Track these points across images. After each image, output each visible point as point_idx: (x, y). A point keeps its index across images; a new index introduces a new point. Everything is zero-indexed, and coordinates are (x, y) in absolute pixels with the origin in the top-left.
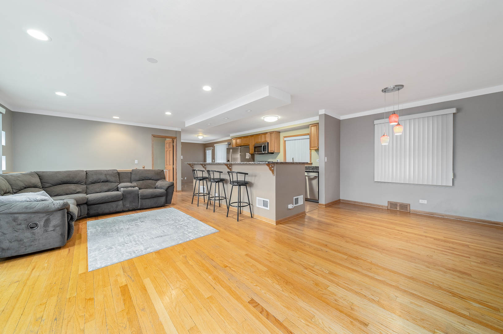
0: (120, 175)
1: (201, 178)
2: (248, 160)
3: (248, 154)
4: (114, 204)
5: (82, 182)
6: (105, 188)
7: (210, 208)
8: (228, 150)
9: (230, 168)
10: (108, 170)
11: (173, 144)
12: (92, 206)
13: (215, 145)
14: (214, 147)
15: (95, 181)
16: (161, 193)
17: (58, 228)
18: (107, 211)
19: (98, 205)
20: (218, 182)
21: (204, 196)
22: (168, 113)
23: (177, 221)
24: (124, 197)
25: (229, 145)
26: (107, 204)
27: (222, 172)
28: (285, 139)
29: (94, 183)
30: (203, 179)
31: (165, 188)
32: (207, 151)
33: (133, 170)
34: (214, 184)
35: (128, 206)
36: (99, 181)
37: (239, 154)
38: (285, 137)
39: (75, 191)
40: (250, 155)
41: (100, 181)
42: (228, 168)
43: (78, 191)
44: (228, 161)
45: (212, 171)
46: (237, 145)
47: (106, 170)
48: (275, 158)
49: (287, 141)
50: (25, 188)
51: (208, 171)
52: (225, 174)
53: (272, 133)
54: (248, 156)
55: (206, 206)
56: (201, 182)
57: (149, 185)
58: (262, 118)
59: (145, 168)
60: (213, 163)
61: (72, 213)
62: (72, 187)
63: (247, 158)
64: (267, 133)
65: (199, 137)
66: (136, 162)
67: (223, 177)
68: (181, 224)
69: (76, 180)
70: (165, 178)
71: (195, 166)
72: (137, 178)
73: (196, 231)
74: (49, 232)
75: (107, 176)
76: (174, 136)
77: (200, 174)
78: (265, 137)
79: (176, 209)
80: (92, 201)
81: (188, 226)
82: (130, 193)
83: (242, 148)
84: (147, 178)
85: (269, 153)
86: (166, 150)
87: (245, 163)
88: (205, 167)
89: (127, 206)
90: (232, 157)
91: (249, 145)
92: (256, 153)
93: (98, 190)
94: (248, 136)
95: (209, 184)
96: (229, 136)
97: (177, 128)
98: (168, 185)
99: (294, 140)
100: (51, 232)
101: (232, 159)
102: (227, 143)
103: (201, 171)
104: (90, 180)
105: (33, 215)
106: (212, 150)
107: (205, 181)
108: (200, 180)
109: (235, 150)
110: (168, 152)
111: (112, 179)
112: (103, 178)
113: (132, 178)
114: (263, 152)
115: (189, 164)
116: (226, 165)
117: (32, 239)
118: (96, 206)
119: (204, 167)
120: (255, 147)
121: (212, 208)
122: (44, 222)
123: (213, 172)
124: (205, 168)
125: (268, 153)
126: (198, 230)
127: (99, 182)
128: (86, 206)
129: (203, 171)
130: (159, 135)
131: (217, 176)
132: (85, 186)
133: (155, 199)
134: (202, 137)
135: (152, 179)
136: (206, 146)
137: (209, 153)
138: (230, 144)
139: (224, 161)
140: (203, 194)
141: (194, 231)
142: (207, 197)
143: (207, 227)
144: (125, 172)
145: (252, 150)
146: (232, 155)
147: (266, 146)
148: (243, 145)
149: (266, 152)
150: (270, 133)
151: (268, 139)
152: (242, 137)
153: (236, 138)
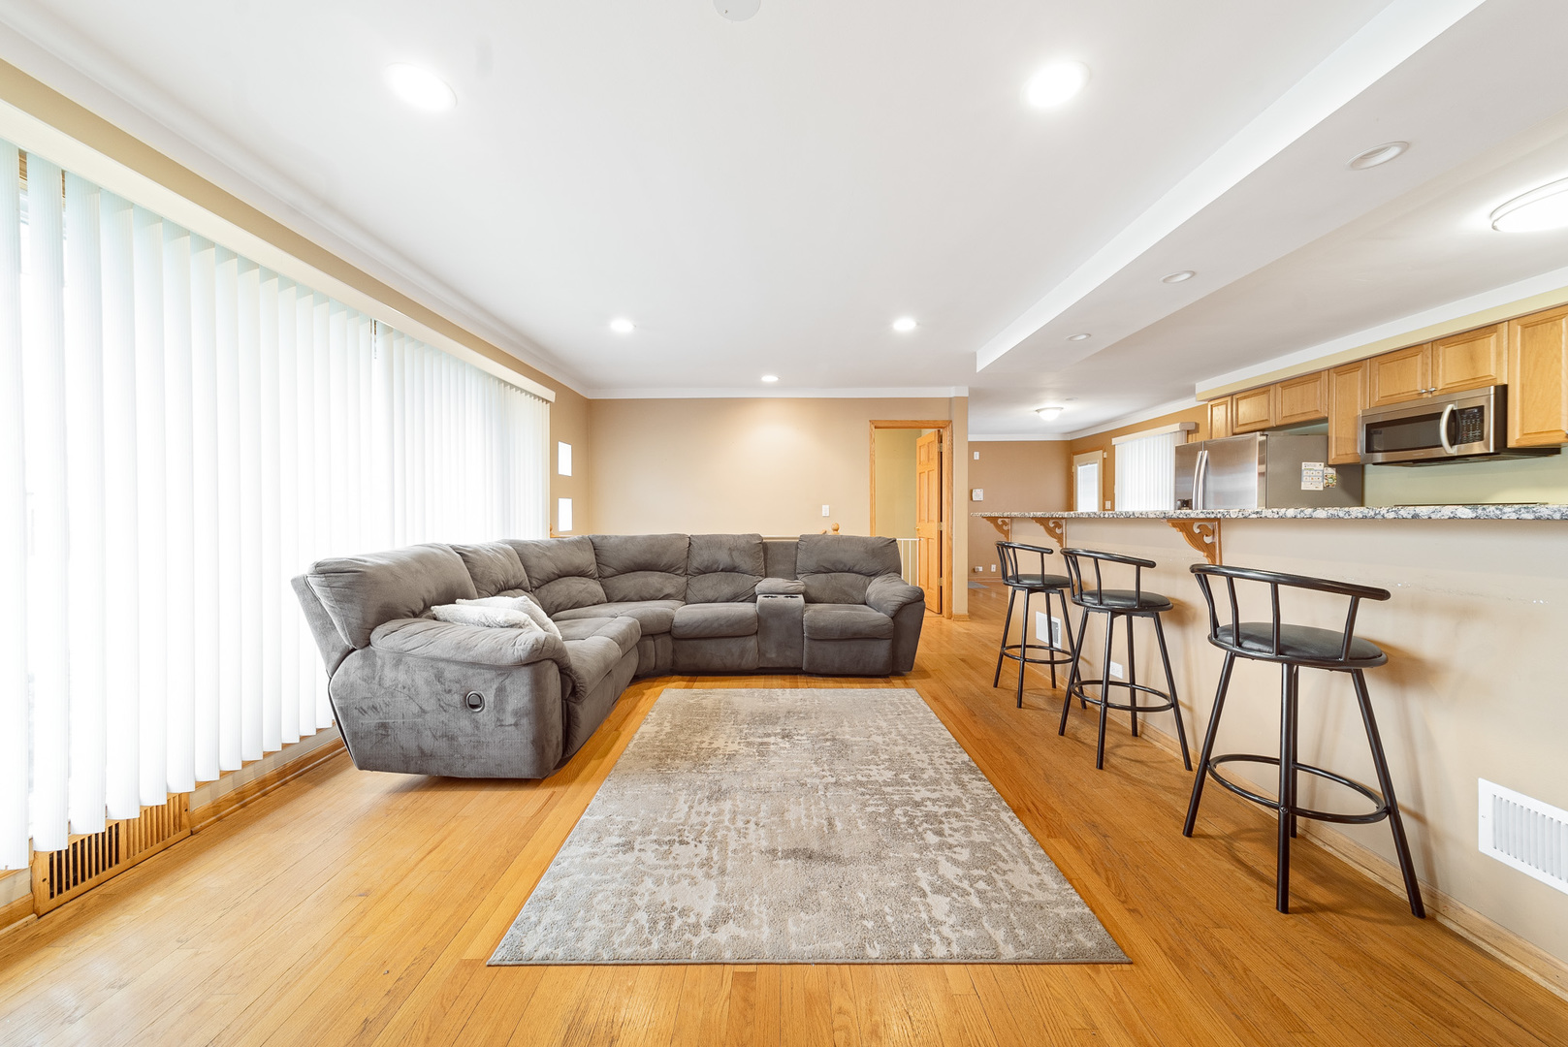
0: (770, 552)
1: (1038, 583)
2: (1316, 500)
3: (1319, 466)
4: (734, 646)
5: (679, 568)
6: (727, 590)
7: (1081, 735)
8: (1185, 457)
9: (1208, 540)
10: (739, 536)
11: (941, 447)
12: (684, 642)
13: (1115, 441)
14: (1111, 450)
15: (707, 567)
16: (875, 626)
17: (525, 721)
18: (717, 663)
19: (695, 642)
20: (1129, 612)
21: (1052, 663)
22: (905, 325)
23: (906, 776)
24: (759, 626)
25: (1188, 432)
26: (718, 641)
27: (1152, 565)
29: (704, 571)
30: (1048, 585)
31: (892, 606)
32: (1079, 468)
33: (803, 538)
34: (1099, 620)
35: (774, 656)
36: (715, 567)
37: (1256, 468)
39: (661, 590)
40: (1332, 471)
41: (718, 568)
42: (1196, 541)
43: (667, 591)
44: (1187, 504)
45: (1088, 554)
46: (1237, 430)
47: (733, 536)
50: (560, 577)
51: (1070, 556)
52: (1172, 573)
54: (1315, 476)
55: (1060, 715)
56: (1038, 598)
57: (846, 589)
59: (842, 532)
60: (1109, 516)
61: (576, 673)
62: (655, 579)
63: (1306, 486)
64: (1490, 328)
65: (1041, 414)
66: (825, 510)
67: (1153, 584)
68: (917, 805)
69: (665, 560)
70: (898, 571)
71: (1016, 526)
72: (812, 564)
73: (980, 893)
74: (506, 728)
75: (735, 554)
76: (941, 416)
77: (1028, 564)
78: (1473, 359)
79: (922, 703)
80: (680, 626)
81: (946, 827)
82: (779, 613)
83: (1275, 438)
84: (841, 566)
85: (1513, 451)
86: (919, 469)
87: (1291, 512)
88: (1058, 531)
89: (768, 655)
90: (1210, 485)
91: (1325, 420)
92: (1379, 457)
93: (710, 594)
94: (1320, 371)
95: (1076, 613)
96: (1190, 391)
97: (953, 388)
98: (901, 599)
100: (510, 728)
101: (1210, 496)
102: (1176, 427)
103: (1035, 549)
104: (696, 562)
105: (470, 672)
106: (1100, 461)
107: (1055, 598)
108: (1032, 590)
109: (1225, 454)
110: (925, 477)
111: (744, 563)
112: (724, 558)
113: (798, 563)
114: (1453, 451)
115: (989, 518)
116: (1183, 525)
117: (472, 738)
118: (691, 642)
119: (1051, 532)
120: (1370, 427)
121: (1091, 735)
122: (496, 696)
123: (1096, 559)
124: (1060, 539)
125: (1502, 450)
126: (990, 881)
127: (715, 571)
128: (668, 640)
129: (1044, 551)
130: (891, 421)
131: (1119, 579)
132: (684, 579)
133: (855, 647)
134: (1058, 412)
135: (856, 569)
136: (1073, 448)
137: (1088, 475)
138: (1192, 427)
139: (1166, 505)
140: (1045, 655)
141: (965, 884)
142: (1063, 672)
143: (1048, 879)
144: (782, 544)
145: (1347, 440)
146: (1210, 478)
147: (1481, 409)
148: (1278, 423)
149: (1477, 448)
150: (1525, 327)
151: (1501, 364)
152: (1275, 383)
153: (1232, 395)
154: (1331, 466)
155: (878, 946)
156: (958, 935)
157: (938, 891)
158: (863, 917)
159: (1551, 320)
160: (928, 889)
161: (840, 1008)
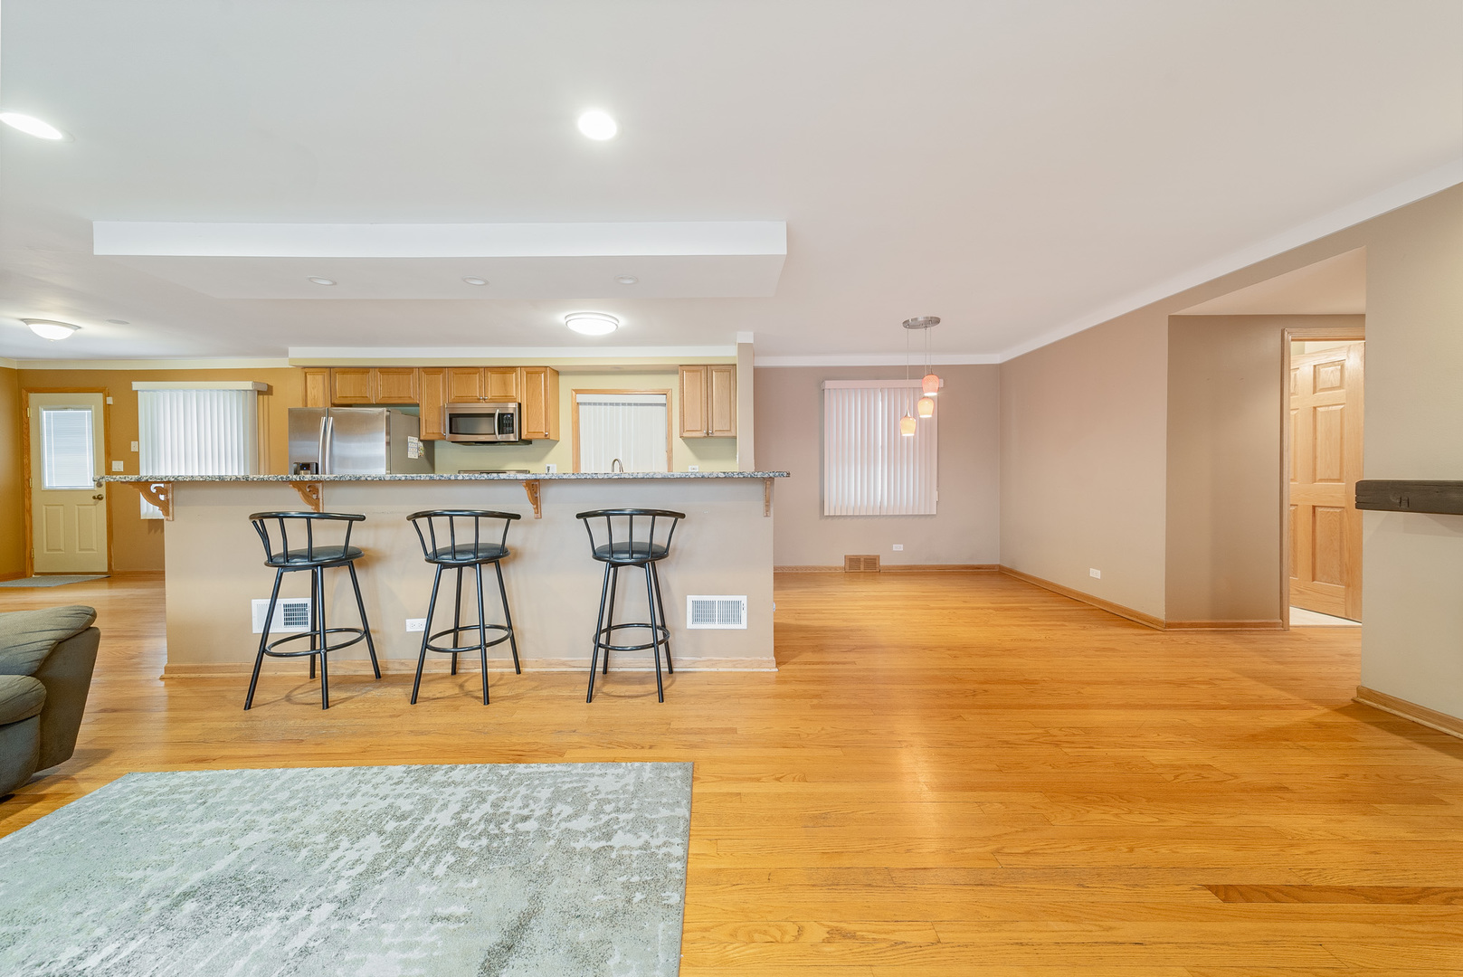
2: (414, 466)
3: (417, 441)
13: (136, 385)
14: (128, 395)
28: (581, 398)
32: (45, 412)
37: (382, 438)
38: (578, 391)
40: (421, 444)
44: (308, 467)
46: (335, 401)
48: (539, 459)
49: (585, 404)
53: (540, 373)
54: (414, 449)
58: (560, 318)
63: (409, 455)
65: (35, 326)
73: (617, 811)
78: (505, 384)
81: (515, 812)
85: (523, 440)
90: (336, 451)
91: (421, 405)
92: (452, 438)
94: (412, 368)
96: (279, 353)
99: (611, 404)
102: (248, 385)
109: (352, 423)
114: (500, 438)
120: (452, 417)
125: (520, 441)
126: (605, 802)
134: (69, 332)
138: (264, 388)
141: (605, 817)
145: (434, 423)
146: (335, 443)
147: (512, 415)
148: (378, 402)
149: (512, 437)
150: (527, 373)
151: (518, 390)
152: (375, 368)
153: (330, 368)
154: (421, 441)
155: (668, 893)
156: (661, 836)
157: (608, 836)
158: (629, 901)
159: (536, 373)
160: (603, 843)
161: (731, 935)
